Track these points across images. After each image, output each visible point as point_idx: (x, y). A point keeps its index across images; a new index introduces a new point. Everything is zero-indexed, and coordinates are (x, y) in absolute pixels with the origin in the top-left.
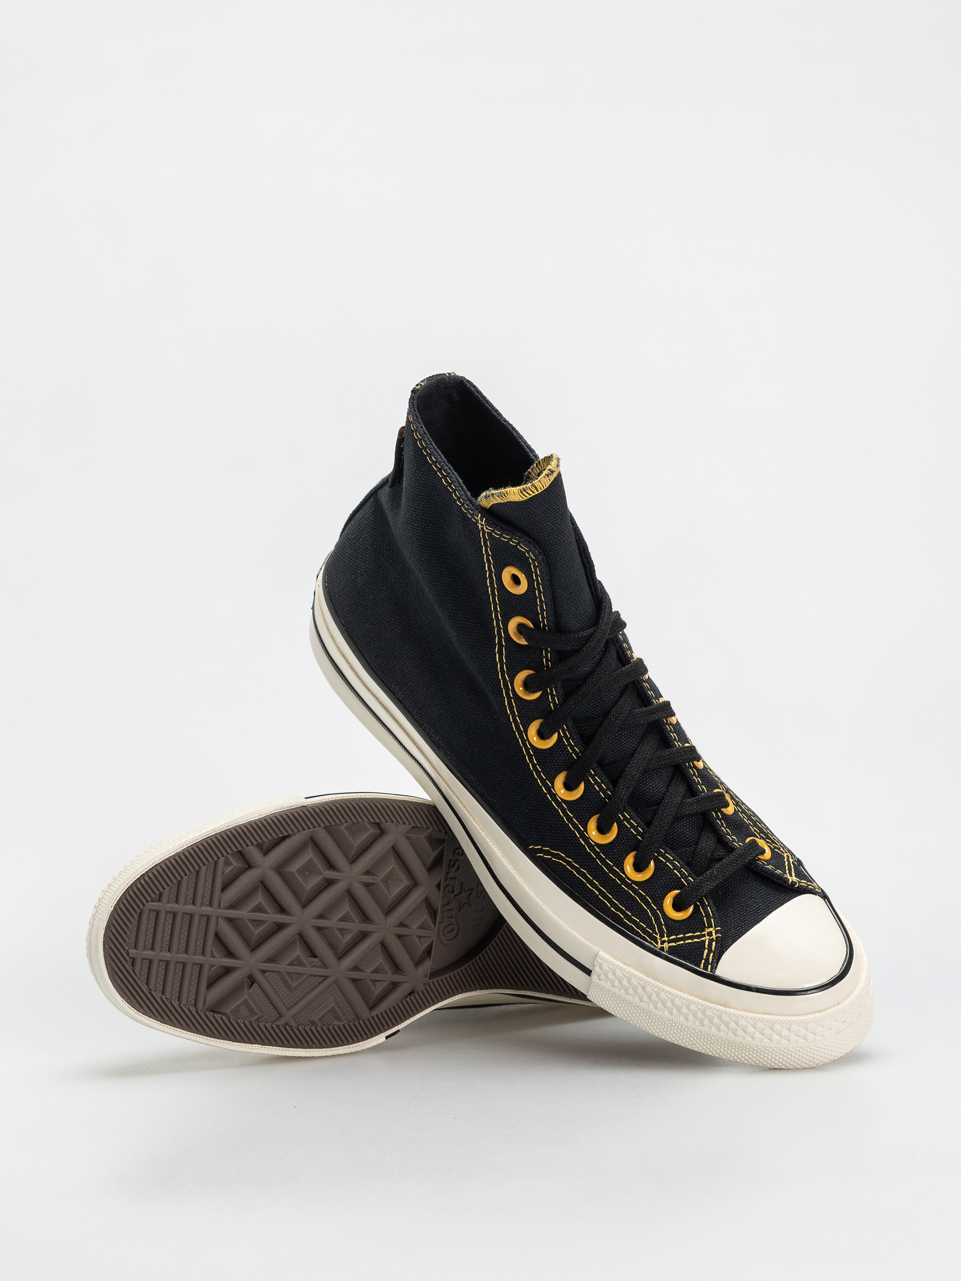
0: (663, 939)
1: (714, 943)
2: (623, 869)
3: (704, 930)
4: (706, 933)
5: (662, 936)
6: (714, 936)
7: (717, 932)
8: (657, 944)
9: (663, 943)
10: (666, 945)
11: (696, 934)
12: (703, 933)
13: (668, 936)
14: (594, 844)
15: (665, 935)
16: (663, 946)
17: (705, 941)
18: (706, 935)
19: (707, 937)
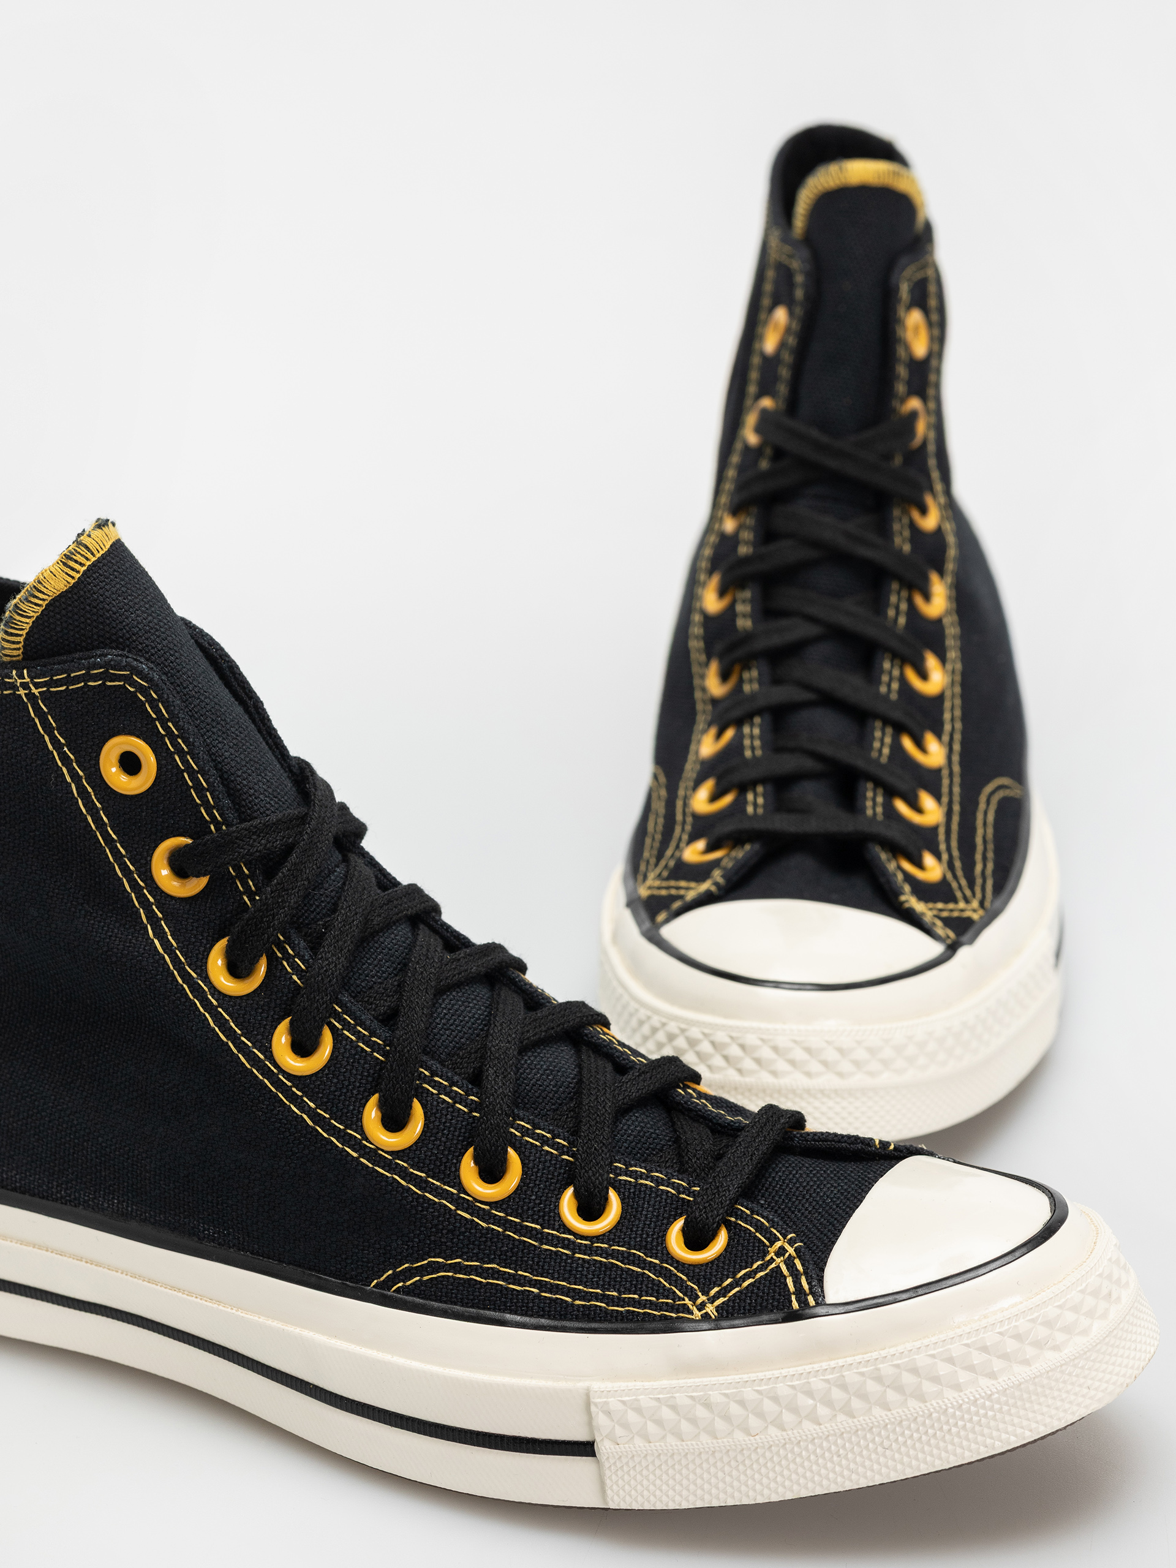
0: (699, 1301)
1: (797, 1262)
2: (564, 1226)
3: (766, 1253)
4: (773, 1254)
5: (694, 1298)
6: (791, 1251)
7: (791, 1242)
8: (692, 1313)
9: (701, 1307)
10: (710, 1309)
11: (755, 1266)
12: (768, 1258)
13: (705, 1293)
14: (487, 1207)
15: (700, 1294)
16: (704, 1311)
17: (778, 1267)
18: (775, 1257)
19: (778, 1260)
